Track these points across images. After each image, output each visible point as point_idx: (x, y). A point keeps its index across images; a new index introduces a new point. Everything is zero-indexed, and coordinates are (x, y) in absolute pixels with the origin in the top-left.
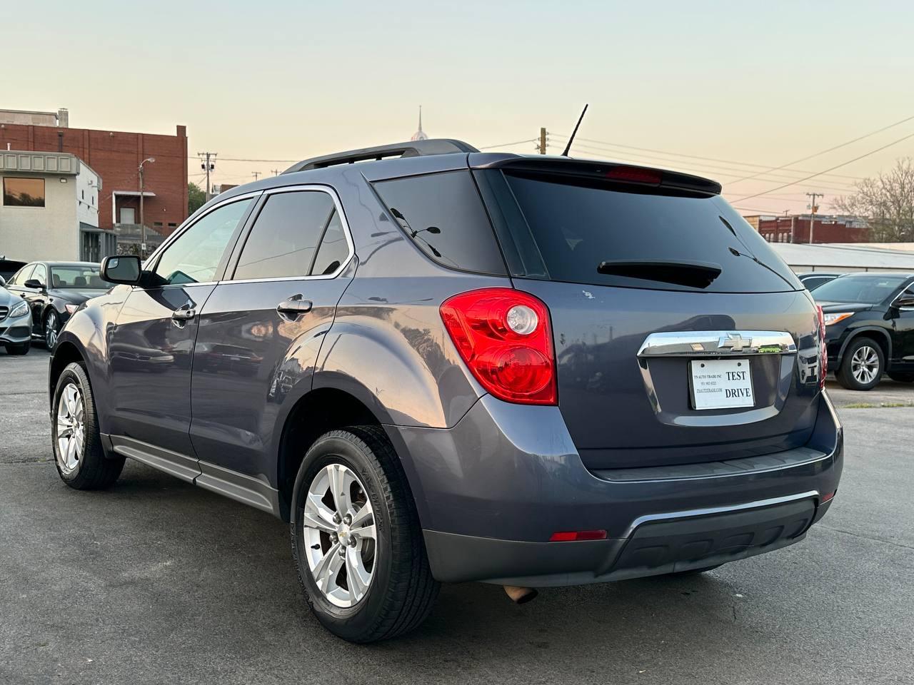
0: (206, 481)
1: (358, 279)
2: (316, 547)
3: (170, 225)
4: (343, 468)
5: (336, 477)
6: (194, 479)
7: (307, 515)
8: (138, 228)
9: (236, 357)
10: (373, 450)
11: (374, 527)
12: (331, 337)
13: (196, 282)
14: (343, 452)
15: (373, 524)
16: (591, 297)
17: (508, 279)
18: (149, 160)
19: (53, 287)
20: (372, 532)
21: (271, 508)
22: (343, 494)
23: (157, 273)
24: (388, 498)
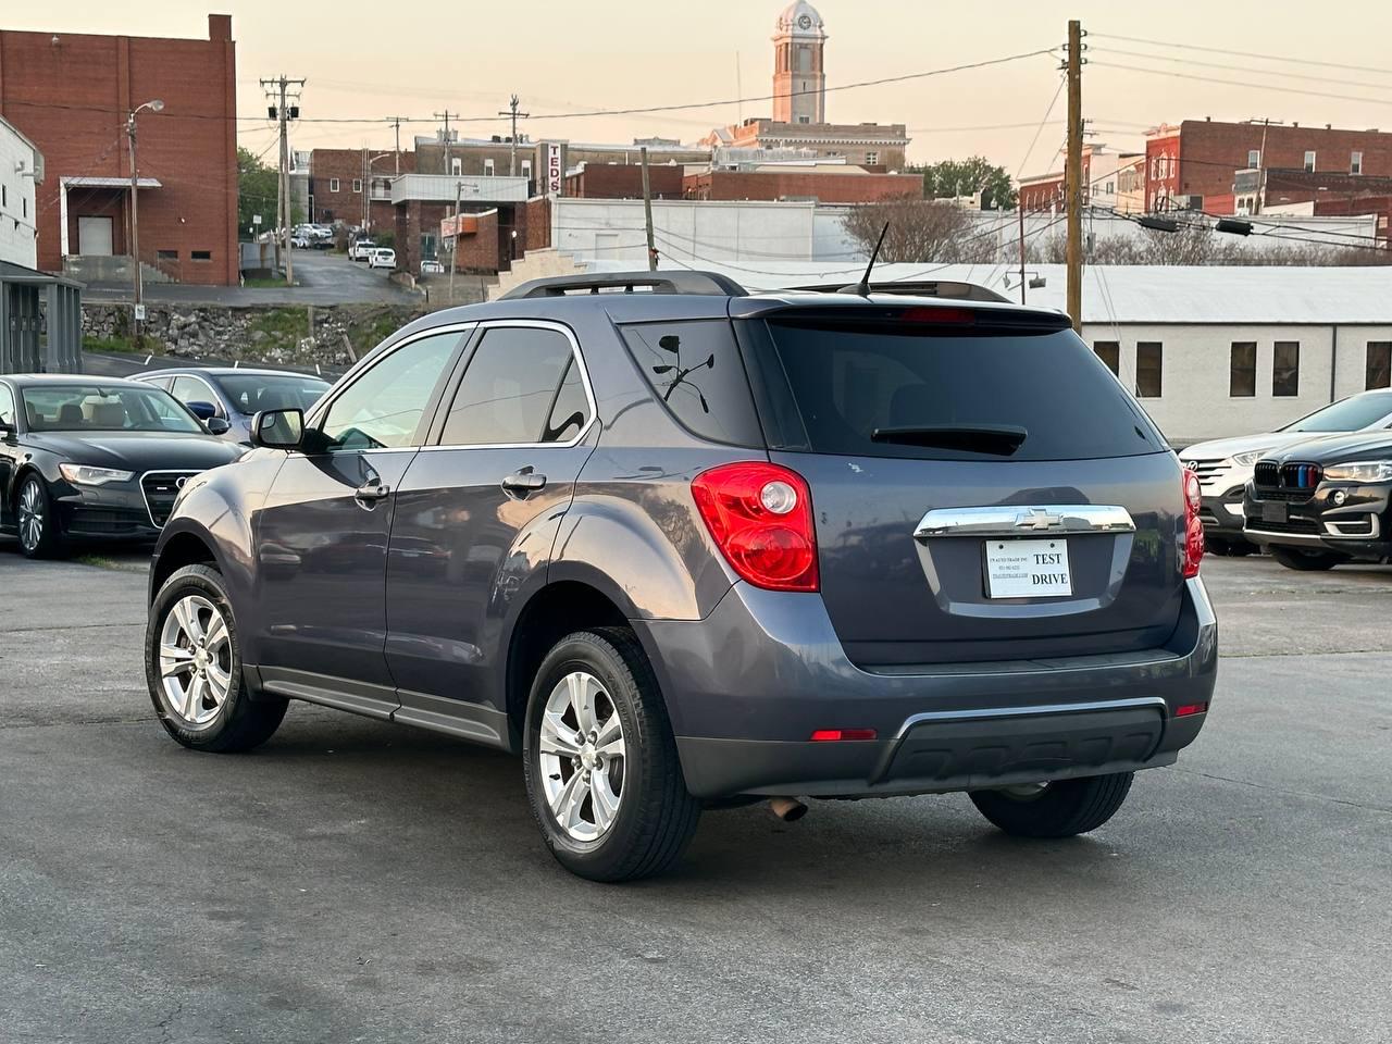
0: (410, 716)
1: (603, 449)
2: (556, 777)
3: (196, 255)
4: (586, 676)
5: (578, 689)
6: (392, 714)
7: (543, 738)
8: (121, 266)
9: (413, 553)
10: (621, 652)
11: (621, 742)
12: (569, 520)
13: (384, 446)
14: (585, 656)
15: (620, 737)
16: (858, 470)
17: (764, 452)
18: (149, 105)
19: (30, 430)
20: (620, 747)
21: (499, 738)
22: (586, 708)
23: (325, 431)
24: (637, 705)
